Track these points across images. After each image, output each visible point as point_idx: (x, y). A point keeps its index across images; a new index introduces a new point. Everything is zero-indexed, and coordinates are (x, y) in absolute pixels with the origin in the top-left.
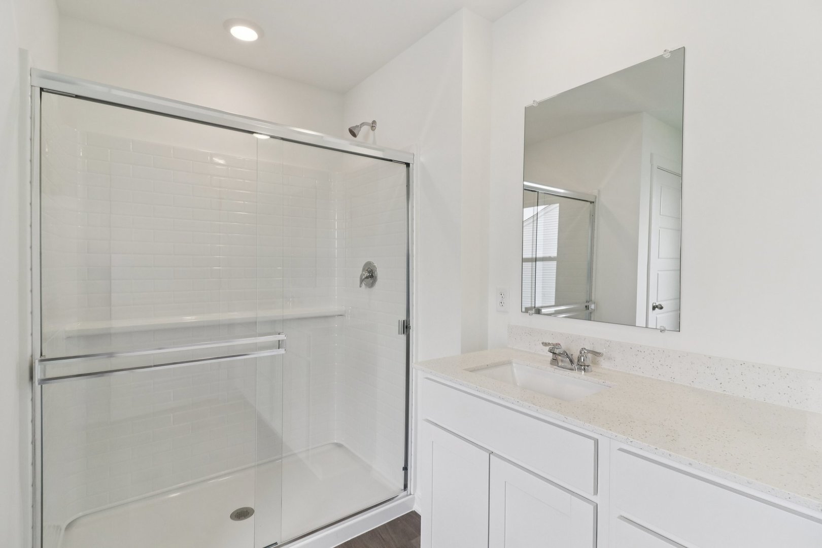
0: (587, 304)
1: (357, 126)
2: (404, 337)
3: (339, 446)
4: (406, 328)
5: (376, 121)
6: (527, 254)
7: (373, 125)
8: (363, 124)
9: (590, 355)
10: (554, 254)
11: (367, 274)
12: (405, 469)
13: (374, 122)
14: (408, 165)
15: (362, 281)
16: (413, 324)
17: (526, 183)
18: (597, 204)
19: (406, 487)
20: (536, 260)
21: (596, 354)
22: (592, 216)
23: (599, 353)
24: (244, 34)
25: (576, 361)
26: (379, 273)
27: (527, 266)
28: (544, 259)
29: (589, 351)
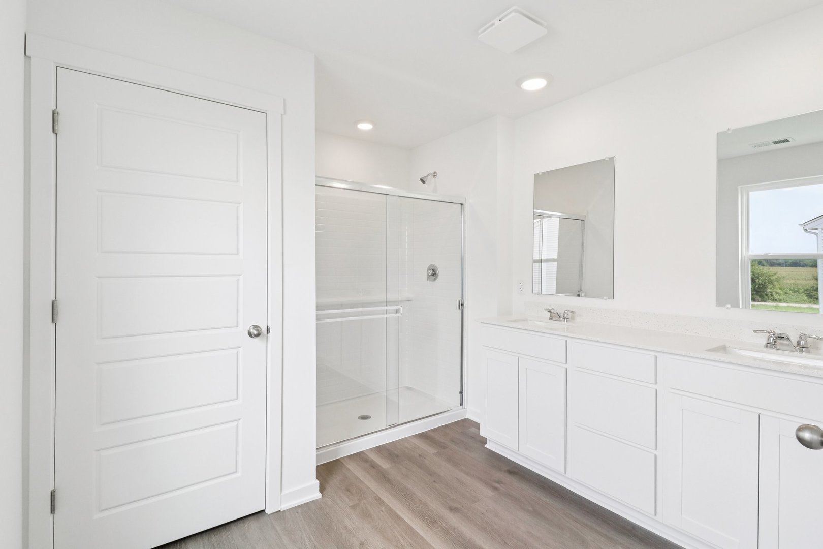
0: (579, 293)
1: (425, 177)
2: (459, 312)
3: (409, 388)
4: (461, 305)
5: (437, 172)
6: (536, 257)
7: (435, 175)
8: (428, 175)
9: (569, 313)
10: (556, 257)
11: (431, 273)
12: (461, 393)
13: (435, 173)
14: (462, 204)
15: (428, 277)
16: (466, 303)
17: (535, 211)
18: (586, 221)
19: (461, 404)
20: (542, 261)
21: (572, 312)
22: (583, 230)
23: (574, 312)
24: (365, 126)
25: (562, 315)
26: (440, 272)
27: (536, 265)
28: (547, 261)
29: (569, 311)
